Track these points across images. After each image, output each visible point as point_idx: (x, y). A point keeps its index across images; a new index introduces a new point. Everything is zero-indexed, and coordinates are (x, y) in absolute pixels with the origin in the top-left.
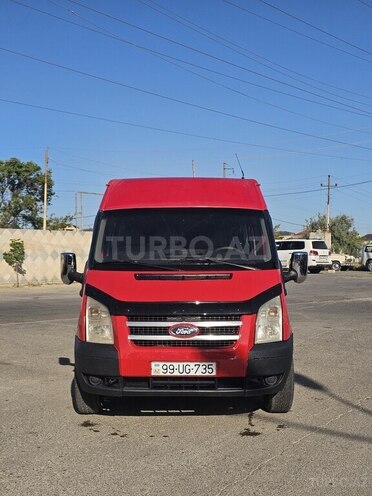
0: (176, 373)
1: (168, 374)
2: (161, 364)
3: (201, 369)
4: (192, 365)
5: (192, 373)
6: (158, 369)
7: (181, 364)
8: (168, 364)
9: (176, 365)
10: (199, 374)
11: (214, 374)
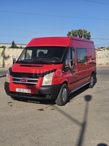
0: (21, 92)
1: (20, 92)
2: (18, 89)
3: (27, 91)
4: (25, 90)
5: (25, 92)
6: (17, 90)
7: (22, 89)
8: (20, 89)
9: (21, 89)
10: (26, 92)
11: (30, 92)
